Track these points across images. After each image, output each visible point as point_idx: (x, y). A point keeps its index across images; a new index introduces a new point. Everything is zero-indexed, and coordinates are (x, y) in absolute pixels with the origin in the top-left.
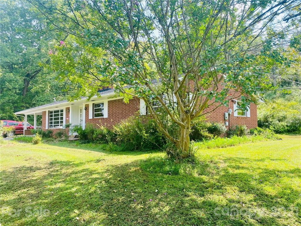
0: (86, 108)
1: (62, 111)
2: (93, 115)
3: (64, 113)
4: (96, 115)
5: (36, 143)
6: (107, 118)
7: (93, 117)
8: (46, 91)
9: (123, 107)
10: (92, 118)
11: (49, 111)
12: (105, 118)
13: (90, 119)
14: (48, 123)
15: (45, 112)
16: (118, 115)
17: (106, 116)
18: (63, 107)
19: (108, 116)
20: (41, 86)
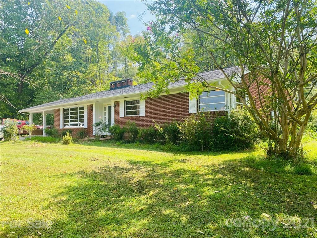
0: (116, 105)
1: (82, 108)
2: (125, 113)
3: (86, 111)
4: (128, 113)
5: (66, 143)
6: (144, 116)
7: (125, 115)
8: (44, 88)
9: (165, 105)
10: (123, 116)
11: (63, 109)
12: (141, 117)
13: (120, 118)
14: (63, 122)
15: (59, 110)
16: (158, 113)
17: (142, 113)
18: (84, 104)
19: (145, 114)
20: (39, 81)
